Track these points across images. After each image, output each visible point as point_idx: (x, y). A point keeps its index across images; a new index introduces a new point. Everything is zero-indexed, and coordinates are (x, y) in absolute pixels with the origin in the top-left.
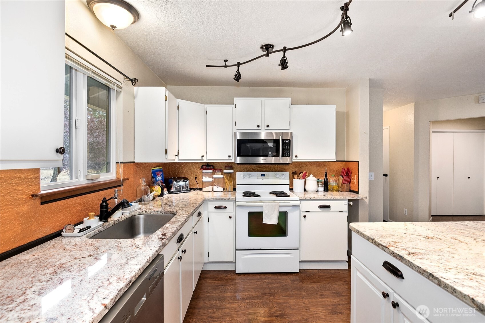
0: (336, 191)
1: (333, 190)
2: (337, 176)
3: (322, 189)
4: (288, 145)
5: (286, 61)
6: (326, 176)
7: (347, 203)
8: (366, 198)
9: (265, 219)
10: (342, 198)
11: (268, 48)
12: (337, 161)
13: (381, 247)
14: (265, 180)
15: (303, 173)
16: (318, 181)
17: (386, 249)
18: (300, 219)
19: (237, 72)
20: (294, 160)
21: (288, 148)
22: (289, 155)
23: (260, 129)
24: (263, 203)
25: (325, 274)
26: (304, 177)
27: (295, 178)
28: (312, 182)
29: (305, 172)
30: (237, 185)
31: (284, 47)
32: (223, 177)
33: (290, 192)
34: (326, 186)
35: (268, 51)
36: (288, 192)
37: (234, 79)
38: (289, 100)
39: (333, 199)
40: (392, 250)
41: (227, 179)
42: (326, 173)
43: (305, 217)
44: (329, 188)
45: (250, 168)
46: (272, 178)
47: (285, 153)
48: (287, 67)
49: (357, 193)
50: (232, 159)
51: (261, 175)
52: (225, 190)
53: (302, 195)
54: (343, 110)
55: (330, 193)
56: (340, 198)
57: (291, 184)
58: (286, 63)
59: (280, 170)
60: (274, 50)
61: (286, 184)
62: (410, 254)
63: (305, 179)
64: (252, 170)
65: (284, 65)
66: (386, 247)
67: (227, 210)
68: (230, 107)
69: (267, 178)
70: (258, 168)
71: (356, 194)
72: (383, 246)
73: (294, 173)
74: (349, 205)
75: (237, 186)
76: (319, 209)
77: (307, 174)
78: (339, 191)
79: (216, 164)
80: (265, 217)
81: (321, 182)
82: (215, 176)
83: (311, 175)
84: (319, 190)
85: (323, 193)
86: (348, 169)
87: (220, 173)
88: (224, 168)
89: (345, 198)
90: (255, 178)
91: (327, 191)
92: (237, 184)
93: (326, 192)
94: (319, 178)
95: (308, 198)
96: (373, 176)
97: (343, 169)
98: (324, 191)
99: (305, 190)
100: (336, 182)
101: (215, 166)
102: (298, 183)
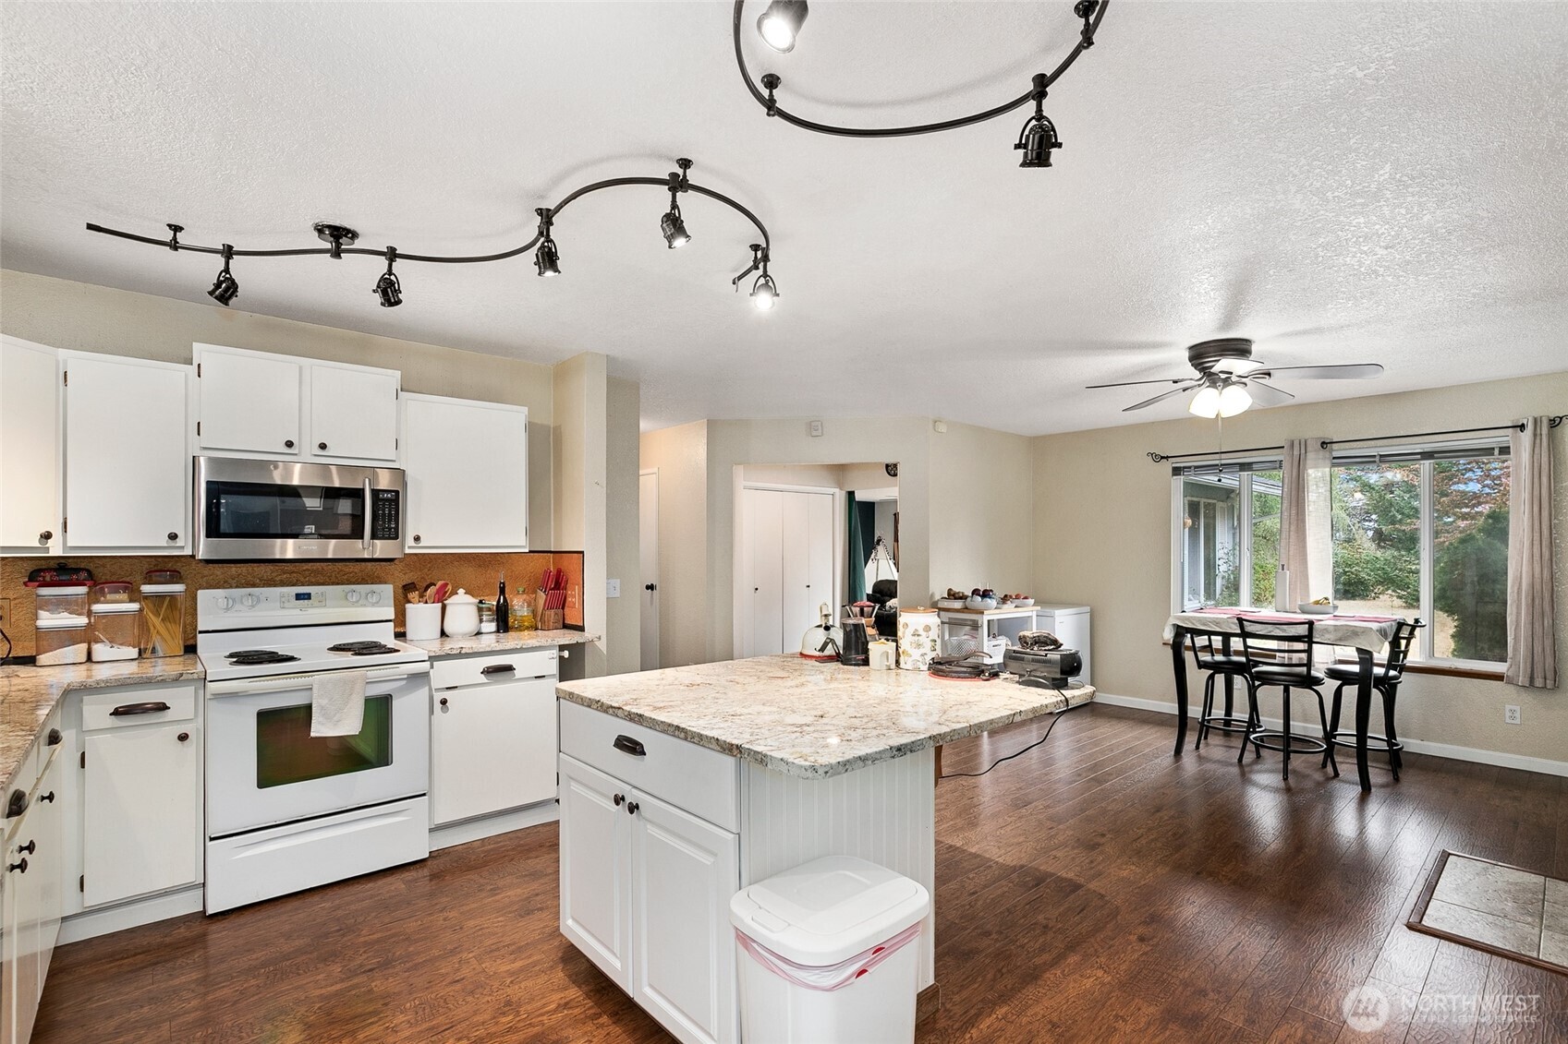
0: (528, 628)
1: (520, 629)
2: (531, 590)
3: (492, 626)
4: (390, 505)
5: (396, 285)
6: (502, 591)
7: (555, 656)
8: (600, 638)
9: (319, 723)
10: (543, 642)
11: (338, 237)
12: (530, 552)
13: (611, 711)
14: (311, 611)
15: (438, 586)
16: (481, 605)
17: (620, 712)
18: (432, 712)
19: (224, 274)
20: (410, 548)
21: (390, 514)
22: (393, 534)
23: (296, 454)
24: (312, 676)
25: (502, 844)
26: (441, 598)
27: (412, 600)
28: (462, 609)
29: (443, 582)
30: (200, 632)
31: (391, 247)
32: (141, 610)
33: (396, 642)
34: (503, 620)
35: (338, 245)
36: (390, 641)
37: (211, 293)
38: (393, 377)
39: (521, 648)
40: (628, 710)
41: (157, 614)
42: (501, 583)
43: (444, 702)
44: (510, 623)
45: (254, 577)
46: (333, 603)
47: (383, 529)
48: (398, 302)
49: (581, 629)
50: (183, 547)
51: (297, 595)
52: (148, 654)
53: (436, 647)
54: (547, 419)
55: (511, 634)
56: (538, 644)
57: (400, 619)
58: (396, 291)
59: (363, 579)
60: (358, 244)
61: (384, 619)
62: (656, 708)
63: (442, 602)
64: (261, 580)
65: (388, 295)
66: (619, 708)
67: (168, 716)
68: (177, 373)
69: (316, 604)
70: (284, 573)
71: (576, 632)
72: (614, 708)
73: (408, 588)
74: (561, 658)
75: (199, 636)
76: (483, 679)
77: (450, 587)
78: (537, 629)
79: (104, 566)
80: (321, 719)
81: (489, 609)
82: (97, 608)
83: (461, 591)
84: (483, 630)
85: (493, 637)
86: (559, 572)
87: (124, 596)
88: (139, 578)
89: (550, 642)
90: (273, 604)
91: (504, 632)
92: (200, 628)
93: (501, 635)
94: (482, 598)
95: (454, 652)
96: (618, 589)
97: (547, 573)
98: (498, 631)
99: (443, 634)
100: (529, 606)
101: (98, 573)
102: (422, 615)
